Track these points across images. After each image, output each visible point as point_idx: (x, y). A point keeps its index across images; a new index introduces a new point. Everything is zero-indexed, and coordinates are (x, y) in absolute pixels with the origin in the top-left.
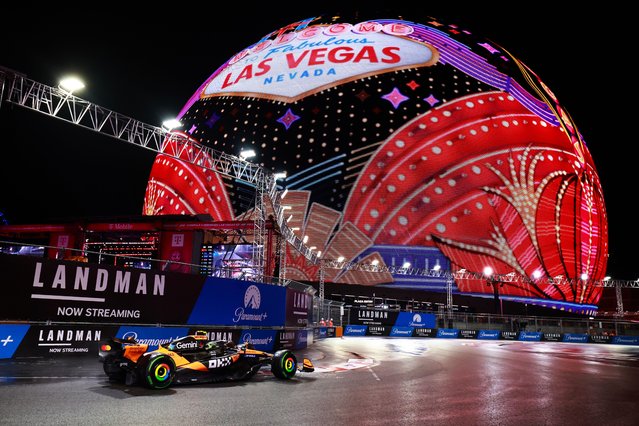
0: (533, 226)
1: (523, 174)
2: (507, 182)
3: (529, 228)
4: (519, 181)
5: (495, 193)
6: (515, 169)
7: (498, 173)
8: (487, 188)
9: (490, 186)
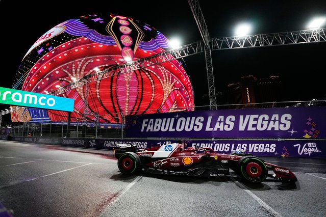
0: (82, 91)
1: (78, 70)
2: (70, 75)
3: (79, 92)
4: (76, 73)
5: (64, 80)
6: (75, 69)
7: (66, 71)
8: (60, 79)
9: (61, 78)
